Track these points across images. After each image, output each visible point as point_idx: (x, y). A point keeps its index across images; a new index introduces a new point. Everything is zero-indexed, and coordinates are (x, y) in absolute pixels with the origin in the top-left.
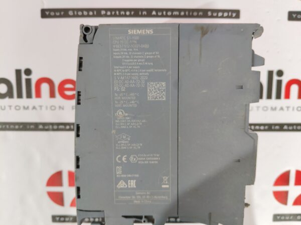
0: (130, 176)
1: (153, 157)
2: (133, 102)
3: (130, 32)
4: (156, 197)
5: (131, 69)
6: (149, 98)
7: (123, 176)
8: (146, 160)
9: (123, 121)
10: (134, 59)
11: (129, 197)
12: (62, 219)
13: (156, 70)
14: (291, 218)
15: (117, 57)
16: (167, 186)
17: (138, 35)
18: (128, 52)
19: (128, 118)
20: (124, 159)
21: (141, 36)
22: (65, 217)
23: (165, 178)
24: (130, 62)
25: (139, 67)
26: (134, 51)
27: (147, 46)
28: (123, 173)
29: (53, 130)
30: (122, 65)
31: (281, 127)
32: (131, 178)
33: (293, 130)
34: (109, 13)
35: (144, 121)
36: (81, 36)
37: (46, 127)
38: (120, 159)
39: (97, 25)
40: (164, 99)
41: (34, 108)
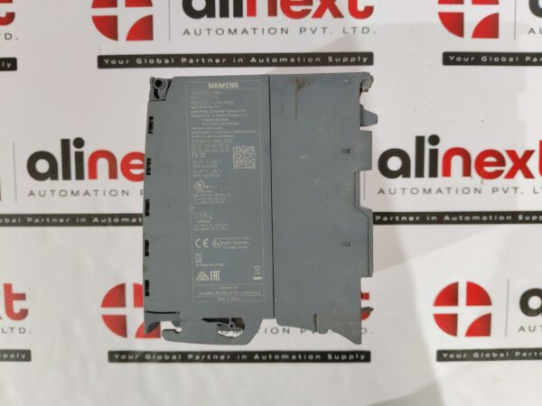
0: (212, 265)
1: (242, 240)
2: (215, 171)
3: (211, 86)
4: (245, 293)
5: (212, 131)
6: (235, 167)
7: (203, 265)
8: (233, 245)
9: (204, 195)
10: (215, 118)
11: (212, 293)
12: (124, 357)
13: (243, 132)
14: (465, 355)
15: (195, 116)
16: (260, 278)
17: (219, 89)
18: (208, 109)
19: (210, 191)
20: (204, 243)
21: (223, 90)
22: (127, 353)
23: (257, 268)
24: (211, 122)
25: (221, 128)
26: (215, 109)
27: (231, 102)
28: (204, 262)
29: (114, 224)
30: (200, 126)
31: (440, 218)
32: (214, 269)
33: (458, 222)
34: (191, 61)
35: (229, 195)
36: (151, 91)
37: (104, 221)
38: (200, 243)
39: (171, 78)
40: (254, 167)
41: (87, 193)
